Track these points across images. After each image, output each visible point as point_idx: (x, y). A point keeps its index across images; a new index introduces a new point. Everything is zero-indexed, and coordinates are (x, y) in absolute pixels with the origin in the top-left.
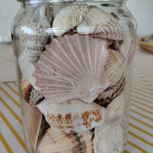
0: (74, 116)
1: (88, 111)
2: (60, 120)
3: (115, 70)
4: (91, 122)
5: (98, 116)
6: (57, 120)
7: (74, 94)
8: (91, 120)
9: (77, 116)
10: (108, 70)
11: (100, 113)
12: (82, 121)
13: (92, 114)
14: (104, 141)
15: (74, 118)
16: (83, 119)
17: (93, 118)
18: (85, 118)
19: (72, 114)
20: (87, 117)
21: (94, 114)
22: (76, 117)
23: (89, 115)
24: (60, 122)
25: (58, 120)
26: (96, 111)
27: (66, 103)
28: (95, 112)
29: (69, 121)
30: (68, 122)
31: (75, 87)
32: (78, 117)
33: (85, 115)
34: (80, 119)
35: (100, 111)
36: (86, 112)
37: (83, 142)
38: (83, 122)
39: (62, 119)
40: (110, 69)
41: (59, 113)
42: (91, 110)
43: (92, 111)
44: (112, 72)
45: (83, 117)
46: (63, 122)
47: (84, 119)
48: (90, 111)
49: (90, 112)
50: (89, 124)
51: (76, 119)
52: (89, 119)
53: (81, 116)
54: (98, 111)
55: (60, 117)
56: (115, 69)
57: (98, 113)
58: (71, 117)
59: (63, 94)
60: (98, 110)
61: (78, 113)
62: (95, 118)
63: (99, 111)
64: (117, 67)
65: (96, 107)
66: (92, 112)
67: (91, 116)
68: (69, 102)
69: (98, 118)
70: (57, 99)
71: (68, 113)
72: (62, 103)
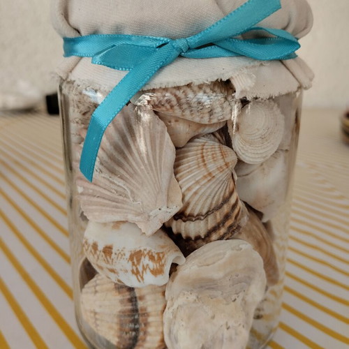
0: (118, 252)
1: (142, 250)
2: (95, 253)
3: (197, 182)
4: (144, 272)
5: (158, 265)
6: (91, 251)
7: (126, 213)
8: (144, 269)
9: (122, 253)
10: (184, 180)
11: (163, 261)
12: (129, 266)
13: (147, 257)
14: (183, 323)
15: (116, 256)
16: (130, 262)
17: (147, 265)
18: (135, 261)
19: (114, 248)
20: (139, 261)
21: (152, 258)
22: (120, 256)
23: (143, 257)
24: (96, 256)
25: (93, 251)
26: (158, 254)
27: (112, 225)
28: (154, 254)
29: (108, 257)
30: (108, 261)
31: (131, 199)
32: (124, 257)
33: (136, 256)
34: (127, 261)
35: (166, 256)
36: (138, 250)
37: (142, 310)
38: (131, 269)
39: (98, 253)
40: (188, 178)
41: (96, 240)
42: (148, 249)
43: (150, 251)
44: (191, 184)
45: (131, 258)
46: (100, 257)
47: (133, 264)
48: (145, 250)
49: (146, 252)
50: (141, 274)
51: (119, 259)
52: (141, 264)
53: (128, 255)
54: (161, 255)
55: (95, 246)
56: (197, 179)
57: (160, 259)
58: (112, 253)
59: (108, 208)
60: (162, 253)
61: (124, 248)
62: (151, 267)
63: (163, 256)
64: (202, 176)
65: (163, 247)
66: (148, 253)
67: (146, 261)
68: (118, 224)
69: (157, 269)
70: (97, 214)
71: (109, 244)
72: (105, 224)
